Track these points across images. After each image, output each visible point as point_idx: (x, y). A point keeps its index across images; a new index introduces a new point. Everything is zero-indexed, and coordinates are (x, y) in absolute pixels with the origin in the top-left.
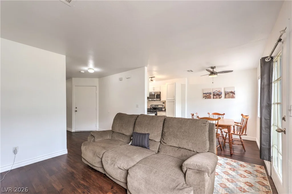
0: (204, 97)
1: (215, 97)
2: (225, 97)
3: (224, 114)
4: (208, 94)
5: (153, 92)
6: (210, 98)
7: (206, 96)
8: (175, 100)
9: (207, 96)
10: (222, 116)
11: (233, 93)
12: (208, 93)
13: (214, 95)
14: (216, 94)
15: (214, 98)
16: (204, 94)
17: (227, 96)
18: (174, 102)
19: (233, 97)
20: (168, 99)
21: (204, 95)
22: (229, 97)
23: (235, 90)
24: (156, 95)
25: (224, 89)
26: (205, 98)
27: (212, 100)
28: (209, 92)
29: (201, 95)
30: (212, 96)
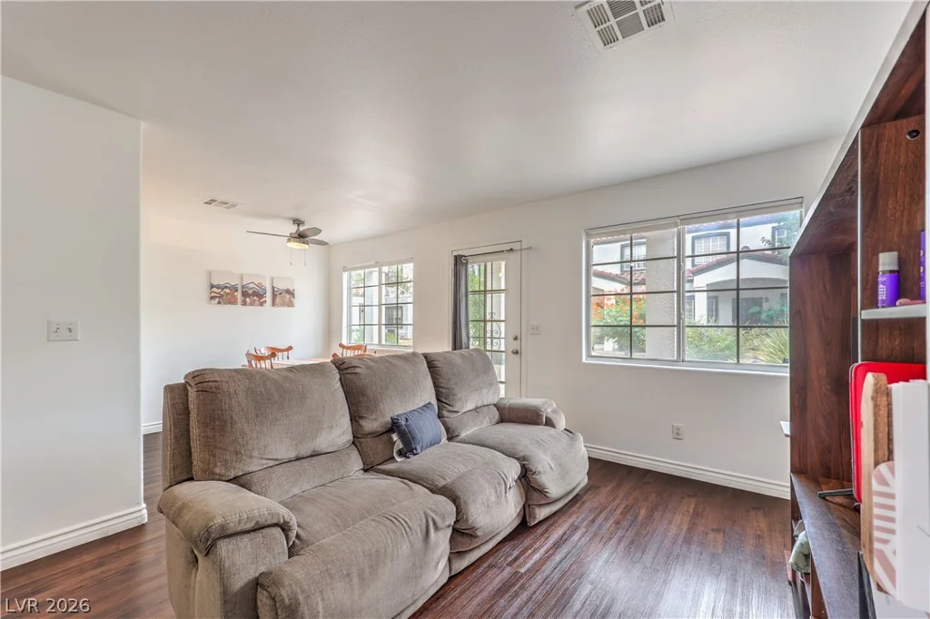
0: (212, 298)
1: (248, 300)
2: (274, 304)
3: (290, 348)
4: (228, 291)
6: (233, 302)
7: (222, 296)
9: (223, 294)
11: (290, 293)
12: (226, 287)
13: (245, 294)
14: (250, 292)
15: (244, 303)
16: (212, 287)
17: (278, 300)
19: (291, 304)
21: (214, 289)
22: (283, 304)
23: (296, 288)
25: (272, 279)
26: (219, 303)
27: (239, 308)
28: (233, 284)
29: (204, 293)
30: (239, 295)
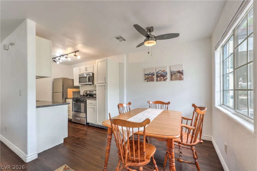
0: (145, 79)
1: (158, 79)
2: (171, 80)
3: (169, 103)
4: (150, 76)
5: (85, 74)
6: (152, 80)
7: (148, 78)
8: (107, 83)
9: (149, 78)
10: (167, 105)
11: (181, 73)
12: (150, 74)
13: (158, 76)
14: (159, 75)
15: (157, 80)
16: (145, 75)
17: (173, 77)
18: (105, 86)
19: (181, 79)
20: (99, 82)
21: (146, 76)
22: (176, 79)
23: (184, 69)
24: (88, 77)
25: (170, 67)
26: (147, 81)
27: (155, 82)
28: (152, 73)
29: (142, 77)
30: (155, 77)
